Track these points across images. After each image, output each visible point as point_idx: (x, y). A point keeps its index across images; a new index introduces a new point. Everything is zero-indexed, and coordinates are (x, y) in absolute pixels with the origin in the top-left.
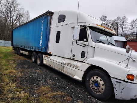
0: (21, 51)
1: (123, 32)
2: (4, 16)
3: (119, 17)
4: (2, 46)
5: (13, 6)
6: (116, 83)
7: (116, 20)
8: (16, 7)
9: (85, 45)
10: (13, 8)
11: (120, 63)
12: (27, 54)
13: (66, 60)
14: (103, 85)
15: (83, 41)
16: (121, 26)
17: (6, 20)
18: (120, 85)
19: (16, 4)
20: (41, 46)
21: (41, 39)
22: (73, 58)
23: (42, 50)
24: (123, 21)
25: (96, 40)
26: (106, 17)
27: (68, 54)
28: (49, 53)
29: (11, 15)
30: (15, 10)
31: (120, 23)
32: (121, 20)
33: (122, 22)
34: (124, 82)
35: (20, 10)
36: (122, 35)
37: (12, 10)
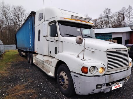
0: (22, 52)
1: (130, 23)
2: (13, 23)
3: (124, 8)
4: (13, 50)
5: (20, 12)
6: (74, 77)
7: (121, 11)
8: (23, 13)
9: (57, 40)
10: (20, 14)
11: (78, 55)
12: (25, 55)
13: (45, 57)
14: (67, 80)
15: (55, 36)
16: (127, 16)
17: (15, 26)
18: (77, 79)
19: (23, 10)
20: (30, 46)
21: (30, 39)
22: (50, 55)
23: (31, 50)
24: (129, 11)
25: (65, 34)
26: (109, 9)
27: (46, 51)
28: (35, 52)
29: (19, 21)
30: (23, 16)
31: (126, 13)
32: (127, 10)
33: (127, 12)
34: (80, 76)
35: (27, 15)
36: (129, 26)
37: (19, 16)
